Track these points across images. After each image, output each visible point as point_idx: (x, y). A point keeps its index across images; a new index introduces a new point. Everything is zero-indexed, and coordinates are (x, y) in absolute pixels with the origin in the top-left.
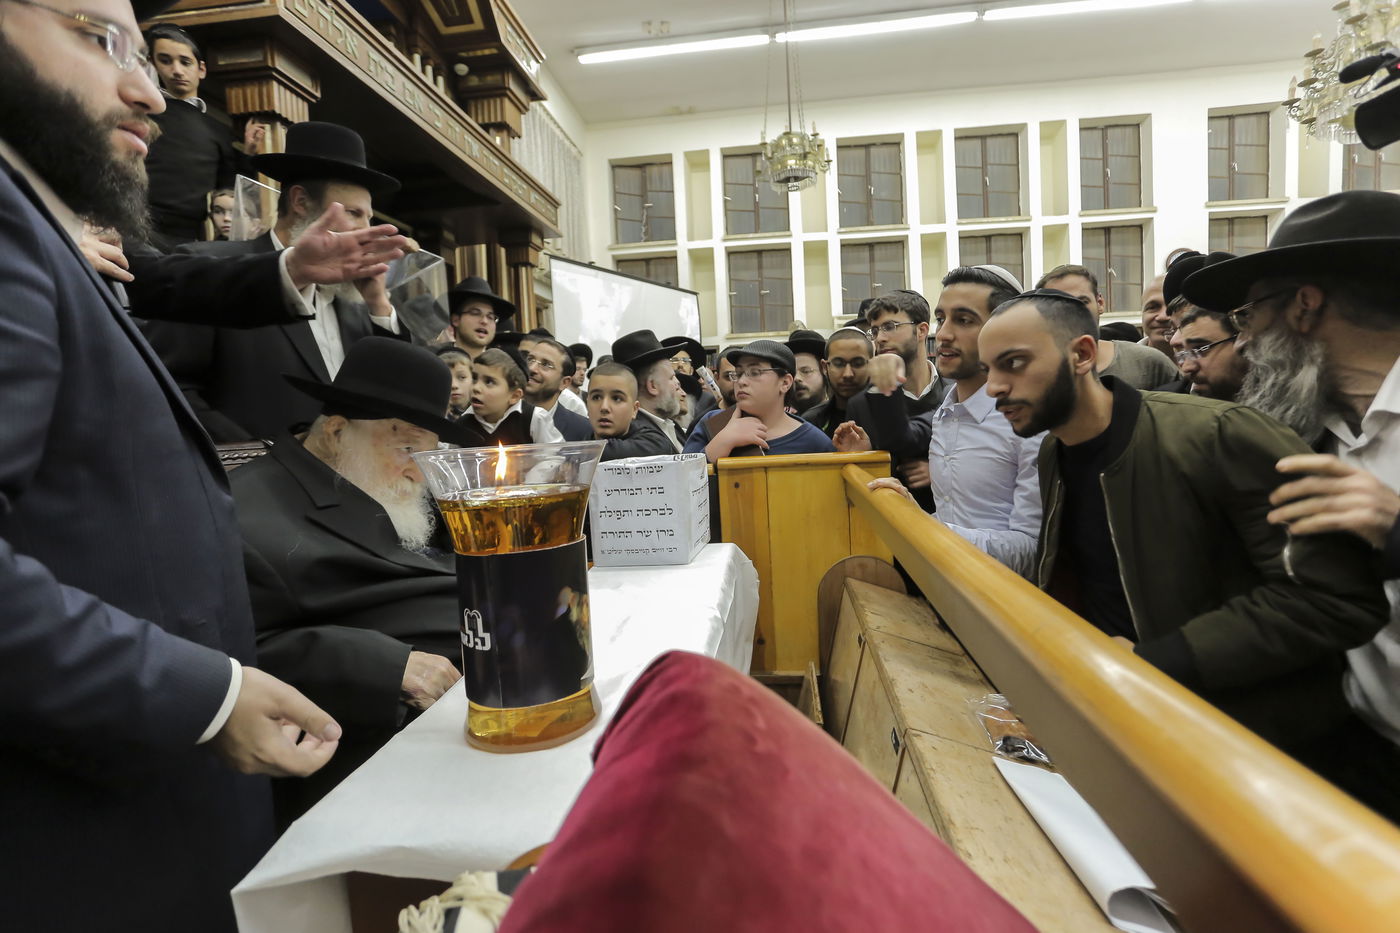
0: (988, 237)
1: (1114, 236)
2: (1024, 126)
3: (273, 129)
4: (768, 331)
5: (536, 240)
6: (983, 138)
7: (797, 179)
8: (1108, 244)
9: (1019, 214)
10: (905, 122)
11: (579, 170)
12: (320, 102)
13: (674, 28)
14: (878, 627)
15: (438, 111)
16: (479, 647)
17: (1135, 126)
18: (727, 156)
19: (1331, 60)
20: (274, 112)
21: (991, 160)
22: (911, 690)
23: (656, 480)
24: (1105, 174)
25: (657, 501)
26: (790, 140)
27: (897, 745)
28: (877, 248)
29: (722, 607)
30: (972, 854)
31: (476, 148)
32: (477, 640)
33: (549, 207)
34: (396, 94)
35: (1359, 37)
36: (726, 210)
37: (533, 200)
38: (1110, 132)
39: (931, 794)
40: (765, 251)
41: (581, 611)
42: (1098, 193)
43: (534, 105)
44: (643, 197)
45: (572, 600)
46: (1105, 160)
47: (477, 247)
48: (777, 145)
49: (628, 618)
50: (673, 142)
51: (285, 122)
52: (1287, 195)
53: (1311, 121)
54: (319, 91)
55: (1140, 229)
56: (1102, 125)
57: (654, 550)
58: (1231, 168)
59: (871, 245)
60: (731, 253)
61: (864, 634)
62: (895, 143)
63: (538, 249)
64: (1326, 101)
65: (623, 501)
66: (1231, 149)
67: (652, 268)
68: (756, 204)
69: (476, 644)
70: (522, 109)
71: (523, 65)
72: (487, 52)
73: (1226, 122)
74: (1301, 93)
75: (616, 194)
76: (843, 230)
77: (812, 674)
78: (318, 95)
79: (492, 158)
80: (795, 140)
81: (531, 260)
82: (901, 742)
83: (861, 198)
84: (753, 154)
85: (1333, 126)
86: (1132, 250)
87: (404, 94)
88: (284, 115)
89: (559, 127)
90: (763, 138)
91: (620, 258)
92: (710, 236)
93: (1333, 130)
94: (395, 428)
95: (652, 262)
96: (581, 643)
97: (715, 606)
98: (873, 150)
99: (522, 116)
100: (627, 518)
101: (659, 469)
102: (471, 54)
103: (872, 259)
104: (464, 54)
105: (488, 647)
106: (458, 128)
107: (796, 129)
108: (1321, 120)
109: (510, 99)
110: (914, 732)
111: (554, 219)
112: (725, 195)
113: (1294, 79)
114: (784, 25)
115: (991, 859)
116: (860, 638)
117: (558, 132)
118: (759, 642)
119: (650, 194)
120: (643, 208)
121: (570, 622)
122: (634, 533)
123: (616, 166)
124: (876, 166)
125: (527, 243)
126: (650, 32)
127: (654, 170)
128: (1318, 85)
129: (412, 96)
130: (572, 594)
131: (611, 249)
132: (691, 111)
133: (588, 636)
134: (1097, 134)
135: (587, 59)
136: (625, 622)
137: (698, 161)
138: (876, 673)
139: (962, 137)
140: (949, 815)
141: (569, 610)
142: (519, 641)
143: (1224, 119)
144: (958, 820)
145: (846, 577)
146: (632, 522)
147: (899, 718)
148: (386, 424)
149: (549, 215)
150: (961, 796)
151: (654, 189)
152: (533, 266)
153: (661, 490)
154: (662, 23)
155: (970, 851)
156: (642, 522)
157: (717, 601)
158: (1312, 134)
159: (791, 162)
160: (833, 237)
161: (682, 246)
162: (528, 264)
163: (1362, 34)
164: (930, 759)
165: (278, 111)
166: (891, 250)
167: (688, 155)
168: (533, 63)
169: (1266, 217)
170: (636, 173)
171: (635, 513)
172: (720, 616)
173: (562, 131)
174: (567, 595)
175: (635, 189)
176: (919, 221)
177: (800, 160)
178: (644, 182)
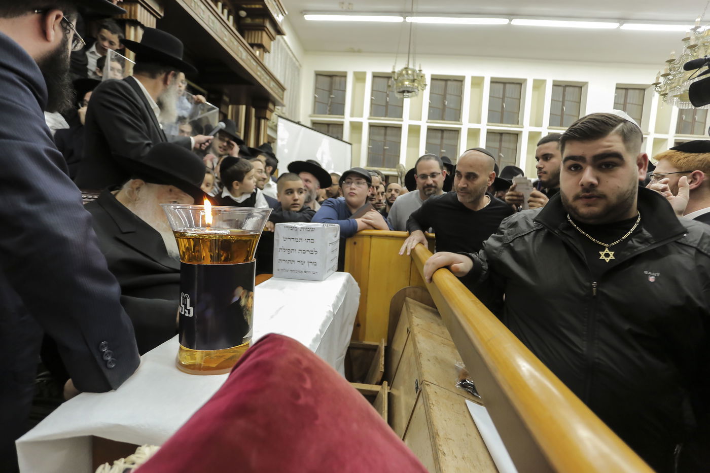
0: (501, 134)
2: (525, 80)
3: (136, 30)
4: (386, 168)
5: (271, 106)
6: (505, 83)
7: (408, 92)
9: (518, 124)
10: (467, 71)
11: (299, 74)
12: (163, 19)
13: (355, 7)
14: (418, 325)
15: (226, 33)
16: (187, 315)
17: (580, 87)
18: (376, 76)
19: (678, 65)
20: (137, 20)
21: (507, 95)
22: (429, 360)
23: (311, 235)
24: (562, 110)
25: (310, 246)
26: (407, 72)
27: (417, 388)
28: (445, 132)
29: (335, 306)
30: (446, 453)
31: (244, 54)
32: (186, 310)
33: (280, 90)
34: (204, 20)
35: (692, 55)
36: (371, 104)
37: (271, 86)
38: (567, 89)
39: (430, 418)
40: (389, 127)
41: (248, 301)
42: (559, 118)
43: (278, 37)
44: (330, 92)
45: (243, 294)
46: (563, 102)
47: (241, 106)
48: (400, 74)
49: (283, 307)
50: (348, 66)
51: (142, 26)
52: (649, 131)
53: (665, 95)
54: (163, 13)
56: (564, 84)
57: (306, 272)
59: (442, 130)
60: (372, 126)
61: (410, 327)
62: (460, 81)
63: (272, 111)
64: (673, 85)
65: (292, 244)
66: (625, 104)
67: (331, 129)
68: (387, 102)
69: (185, 312)
70: (272, 38)
71: (275, 16)
72: (257, 6)
73: (624, 91)
74: (662, 80)
75: (317, 89)
76: (429, 121)
77: (383, 345)
78: (162, 15)
79: (252, 61)
80: (410, 72)
81: (268, 116)
82: (419, 387)
83: (441, 107)
84: (388, 77)
85: (675, 98)
87: (209, 22)
88: (142, 23)
89: (291, 50)
90: (394, 69)
91: (315, 122)
92: (361, 116)
93: (675, 100)
94: (171, 190)
95: (331, 126)
96: (246, 318)
97: (331, 305)
98: (449, 83)
99: (272, 42)
100: (293, 253)
101: (313, 230)
102: (249, 6)
103: (442, 138)
104: (244, 6)
105: (191, 315)
106: (236, 43)
107: (411, 66)
108: (670, 95)
109: (266, 33)
110: (427, 383)
111: (282, 97)
112: (372, 96)
113: (659, 73)
114: (411, 13)
115: (456, 457)
116: (408, 329)
117: (290, 53)
118: (357, 325)
119: (334, 91)
120: (330, 97)
121: (240, 306)
122: (296, 261)
123: (318, 74)
124: (449, 91)
125: (266, 108)
126: (342, 8)
127: (337, 79)
128: (671, 77)
129: (213, 22)
130: (243, 291)
131: (310, 116)
132: (359, 51)
133: (251, 315)
134: (561, 89)
135: (308, 17)
136: (281, 308)
137: (360, 77)
138: (413, 349)
139: (494, 81)
140: (437, 430)
141: (240, 299)
142: (210, 313)
143: (623, 90)
144: (441, 434)
145: (406, 296)
146: (295, 256)
147: (421, 374)
148: (166, 188)
149: (280, 95)
150: (445, 421)
151: (336, 88)
152: (268, 119)
153: (312, 241)
154: (350, 4)
155: (445, 452)
156: (301, 257)
157: (333, 302)
158: (665, 101)
159: (407, 83)
160: (424, 124)
161: (347, 119)
162: (265, 118)
163: (695, 54)
164: (432, 397)
165: (139, 20)
166: (452, 134)
167: (355, 74)
168: (280, 15)
170: (328, 79)
171: (297, 251)
172: (332, 310)
173: (292, 53)
174: (240, 291)
175: (326, 87)
176: (468, 121)
177: (411, 82)
178: (331, 85)
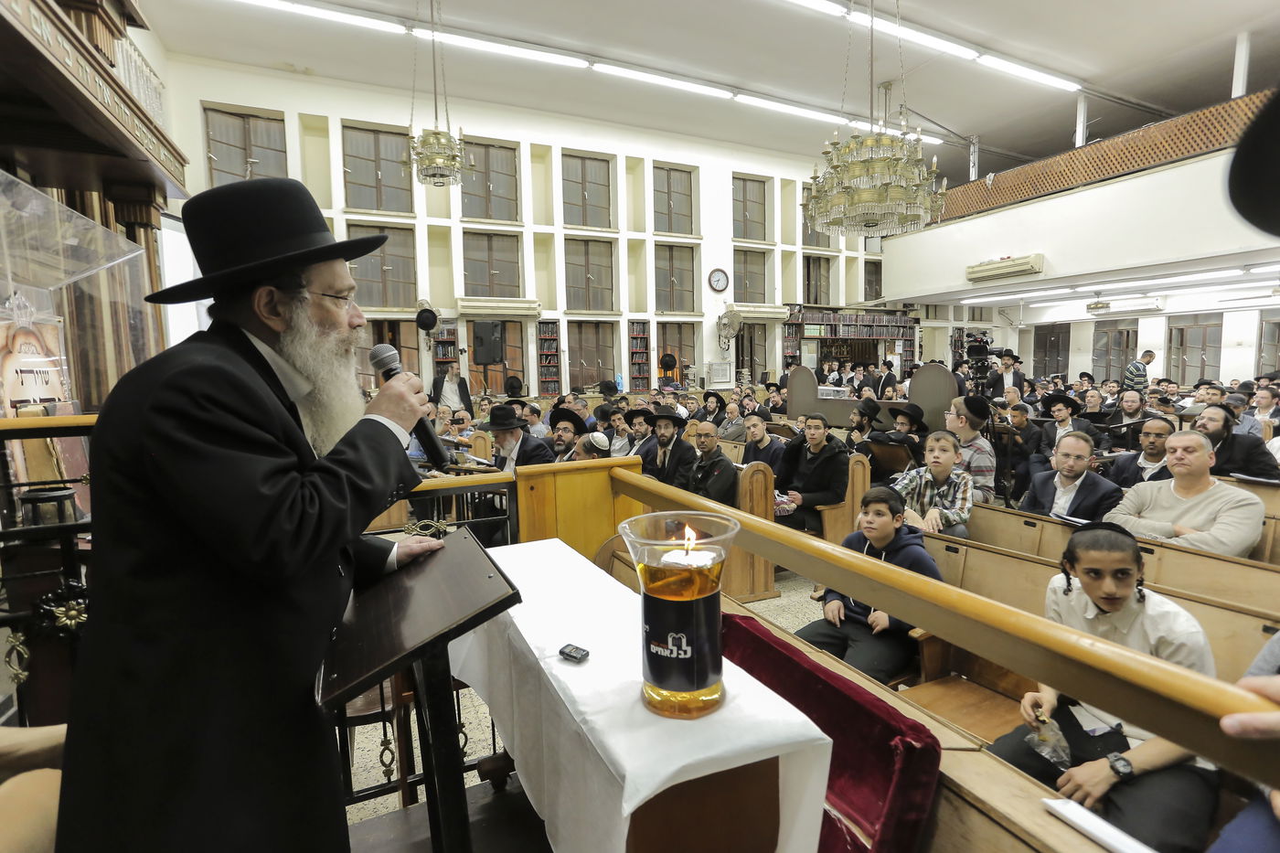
0: (587, 242)
1: (675, 253)
2: (615, 156)
4: (390, 306)
5: (159, 199)
6: (583, 159)
7: (442, 176)
8: (671, 258)
9: (610, 227)
10: (522, 132)
15: (68, 46)
16: (682, 656)
17: (688, 173)
18: (348, 127)
21: (589, 178)
24: (669, 205)
26: (438, 140)
28: (495, 239)
33: (177, 165)
36: (346, 182)
37: (163, 157)
38: (672, 173)
40: (387, 228)
42: (666, 219)
44: (246, 149)
46: (669, 193)
48: (424, 140)
50: (285, 100)
52: (776, 241)
55: (691, 249)
56: (667, 167)
58: (745, 216)
59: (490, 236)
62: (512, 149)
66: (744, 202)
68: (378, 181)
69: (678, 654)
70: (116, 33)
73: (742, 182)
75: (210, 142)
76: (465, 219)
80: (443, 141)
81: (154, 222)
83: (481, 193)
84: (375, 131)
86: (687, 265)
92: (328, 205)
98: (492, 151)
99: (116, 41)
103: (490, 249)
105: (689, 655)
106: (87, 66)
107: (442, 127)
112: (344, 166)
114: (423, 23)
119: (254, 149)
120: (247, 162)
123: (210, 109)
124: (495, 165)
127: (260, 124)
132: (306, 72)
134: (664, 173)
137: (314, 126)
139: (568, 155)
143: (740, 180)
149: (177, 174)
151: (259, 144)
159: (440, 161)
160: (456, 225)
162: (147, 225)
166: (506, 242)
167: (303, 117)
169: (764, 253)
170: (237, 122)
175: (235, 138)
176: (532, 221)
177: (448, 160)
178: (246, 134)
